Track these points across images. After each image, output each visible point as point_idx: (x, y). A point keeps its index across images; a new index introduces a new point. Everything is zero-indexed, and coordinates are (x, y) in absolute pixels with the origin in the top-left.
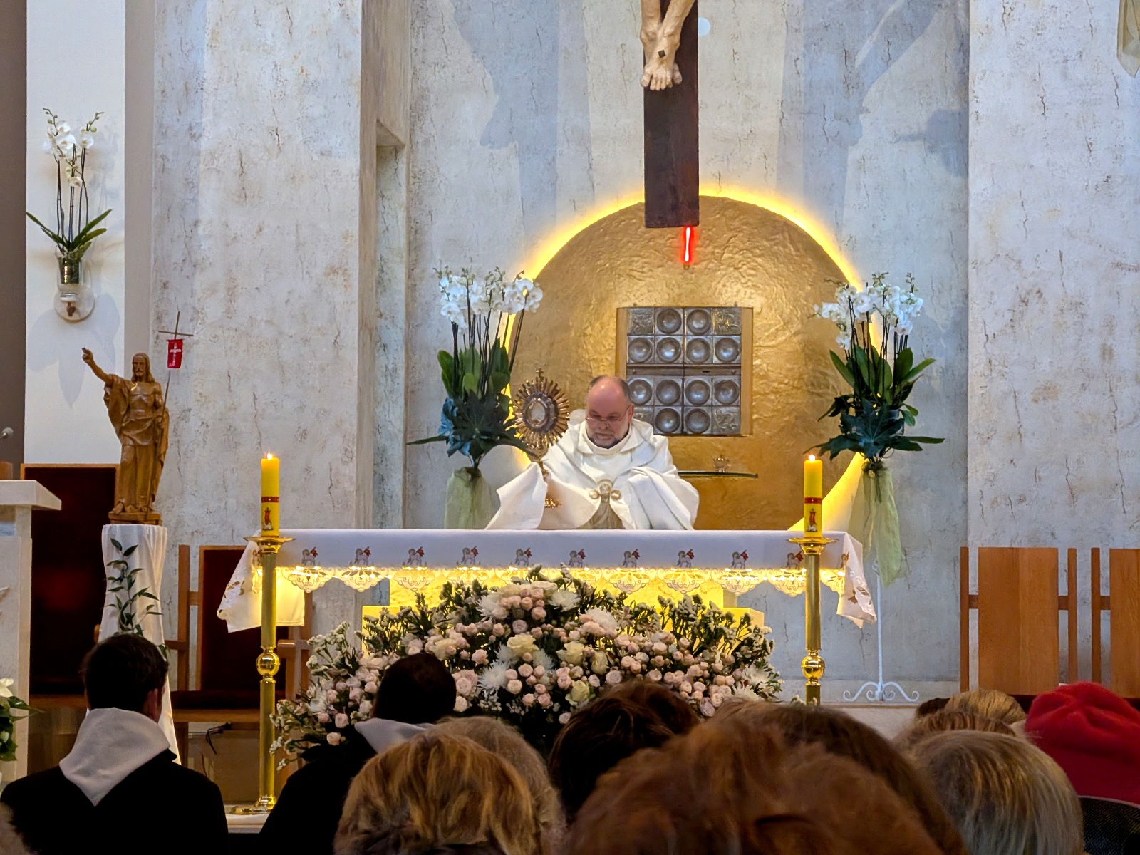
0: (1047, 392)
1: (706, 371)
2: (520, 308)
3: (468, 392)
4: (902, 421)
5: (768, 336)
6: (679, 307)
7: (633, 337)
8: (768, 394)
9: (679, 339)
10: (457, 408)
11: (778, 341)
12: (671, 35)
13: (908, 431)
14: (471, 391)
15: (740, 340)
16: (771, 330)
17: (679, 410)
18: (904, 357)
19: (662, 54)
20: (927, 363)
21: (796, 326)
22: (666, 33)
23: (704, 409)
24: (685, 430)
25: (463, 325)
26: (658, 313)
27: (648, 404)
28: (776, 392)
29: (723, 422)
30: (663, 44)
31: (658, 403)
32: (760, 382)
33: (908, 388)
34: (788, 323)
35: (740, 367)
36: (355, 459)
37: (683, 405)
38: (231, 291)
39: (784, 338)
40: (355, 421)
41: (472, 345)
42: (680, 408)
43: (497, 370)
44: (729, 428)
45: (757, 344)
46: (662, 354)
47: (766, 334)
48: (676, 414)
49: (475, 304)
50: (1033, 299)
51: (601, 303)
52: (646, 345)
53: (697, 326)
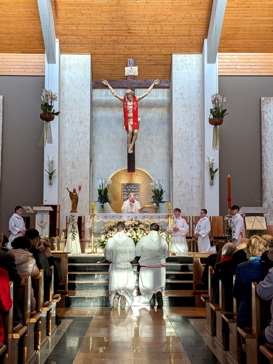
0: (184, 195)
2: (109, 183)
3: (102, 195)
4: (161, 199)
6: (130, 183)
7: (124, 187)
9: (130, 188)
10: (100, 197)
12: (132, 146)
13: (162, 200)
15: (139, 188)
16: (143, 187)
18: (162, 190)
19: (131, 149)
20: (165, 191)
21: (146, 186)
22: (131, 146)
25: (101, 185)
26: (127, 184)
28: (144, 195)
30: (131, 147)
32: (141, 194)
33: (162, 195)
35: (139, 192)
36: (89, 204)
38: (71, 181)
40: (89, 199)
41: (102, 188)
43: (106, 192)
45: (141, 188)
46: (128, 190)
49: (103, 182)
50: (182, 182)
51: (119, 183)
52: (126, 189)
53: (133, 186)
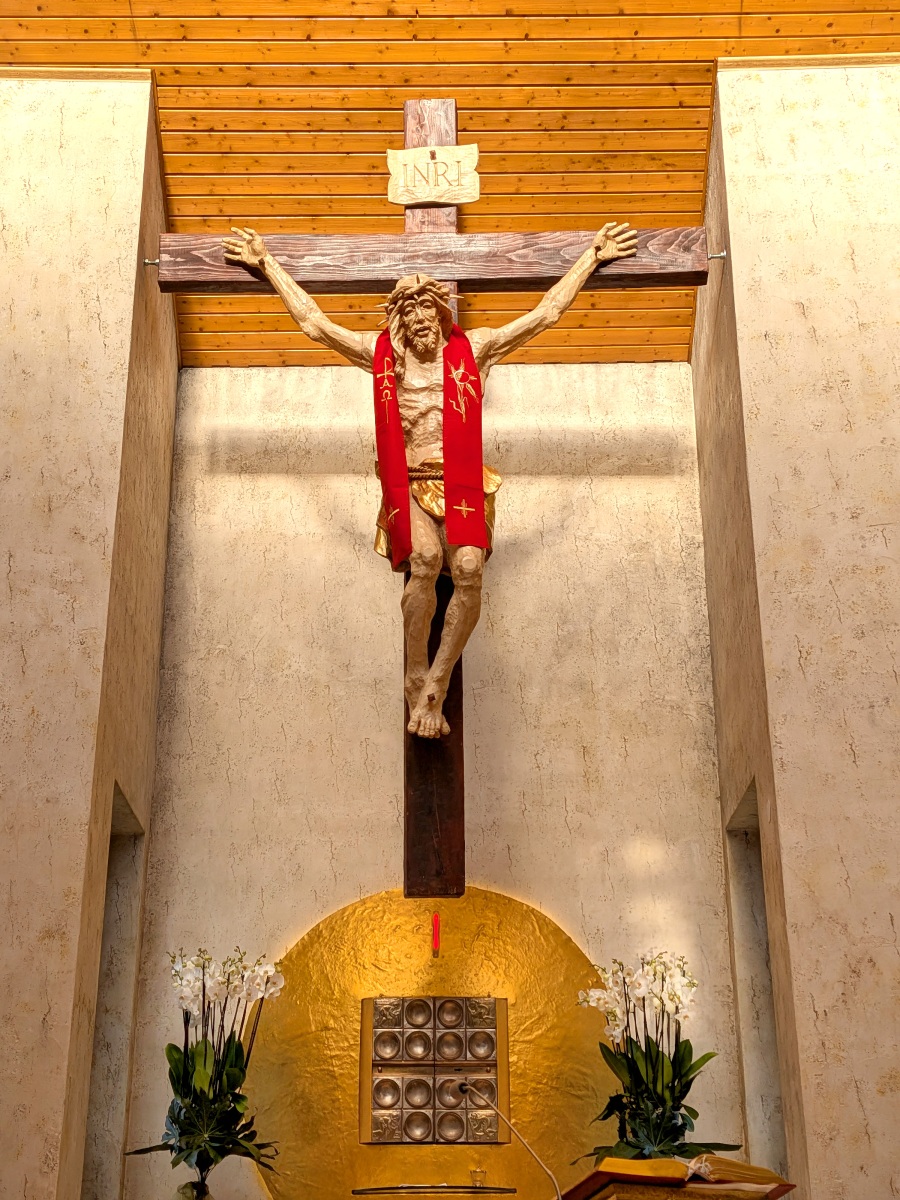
0: (893, 1081)
1: (458, 1069)
2: (260, 995)
3: (198, 1090)
4: (684, 1126)
5: (524, 1030)
6: (429, 997)
7: (380, 1030)
8: (525, 1095)
9: (429, 1033)
10: (184, 1110)
11: (534, 1036)
12: (439, 681)
14: (202, 1090)
15: (495, 1034)
16: (528, 1023)
17: (429, 1112)
18: (683, 1049)
19: (431, 698)
20: (707, 1058)
21: (551, 1020)
23: (457, 1111)
24: (437, 1137)
25: (196, 1012)
26: (406, 1004)
27: (396, 1107)
28: (535, 1092)
29: (479, 1128)
30: (431, 688)
31: (406, 1105)
32: (518, 1082)
33: (687, 1086)
34: (544, 1015)
35: (495, 1065)
36: (57, 1168)
37: (434, 1108)
39: (540, 1032)
40: (60, 1120)
41: (205, 1035)
42: (431, 1111)
43: (231, 1066)
44: (486, 1134)
45: (513, 1039)
46: (411, 1049)
47: (522, 1028)
48: (426, 1118)
49: (211, 987)
50: (864, 968)
51: (344, 992)
52: (393, 1039)
53: (448, 1018)
